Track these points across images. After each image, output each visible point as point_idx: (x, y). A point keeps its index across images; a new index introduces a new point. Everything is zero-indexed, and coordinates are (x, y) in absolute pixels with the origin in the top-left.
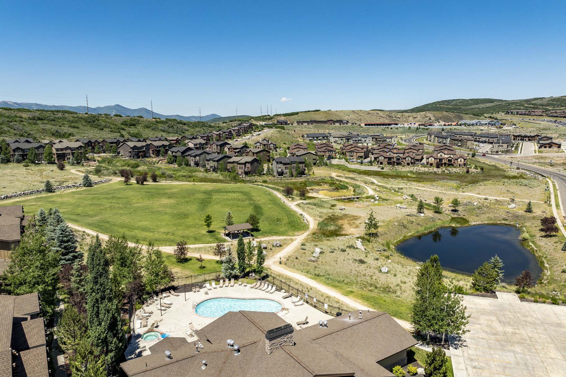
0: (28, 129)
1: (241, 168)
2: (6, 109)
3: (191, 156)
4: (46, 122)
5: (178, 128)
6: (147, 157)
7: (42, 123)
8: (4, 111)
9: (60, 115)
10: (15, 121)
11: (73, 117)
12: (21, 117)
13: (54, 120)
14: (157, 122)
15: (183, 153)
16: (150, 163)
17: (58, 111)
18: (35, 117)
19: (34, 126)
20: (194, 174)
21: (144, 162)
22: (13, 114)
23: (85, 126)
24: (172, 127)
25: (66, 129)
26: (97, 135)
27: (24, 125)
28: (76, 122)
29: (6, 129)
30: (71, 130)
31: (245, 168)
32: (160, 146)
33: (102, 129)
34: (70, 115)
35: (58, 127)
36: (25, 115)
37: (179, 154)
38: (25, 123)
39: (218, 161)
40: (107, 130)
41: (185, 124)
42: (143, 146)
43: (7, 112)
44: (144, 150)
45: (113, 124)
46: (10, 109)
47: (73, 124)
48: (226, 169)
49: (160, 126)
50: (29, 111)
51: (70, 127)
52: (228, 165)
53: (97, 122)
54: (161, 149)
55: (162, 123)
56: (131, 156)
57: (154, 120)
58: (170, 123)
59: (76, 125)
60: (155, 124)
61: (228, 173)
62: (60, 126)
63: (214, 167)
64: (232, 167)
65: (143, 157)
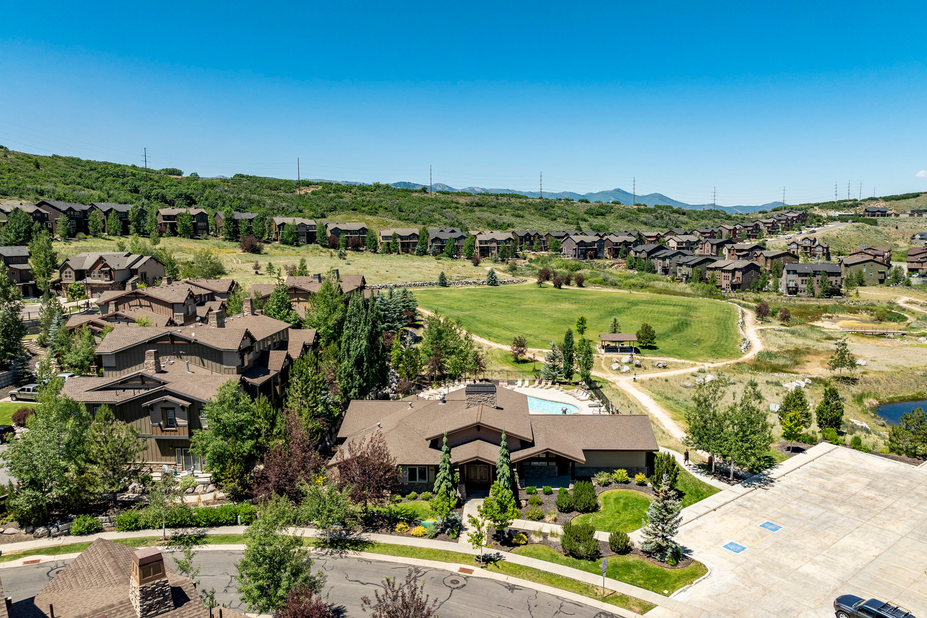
0: (461, 217)
1: (726, 278)
2: (443, 193)
3: (659, 258)
4: (485, 208)
5: (670, 219)
6: (599, 258)
7: (480, 211)
8: (441, 196)
9: (504, 200)
10: (450, 208)
11: (521, 203)
12: (457, 203)
13: (495, 207)
14: (640, 210)
15: (649, 254)
16: (599, 267)
17: (503, 195)
18: (473, 203)
19: (469, 214)
20: (651, 283)
21: (592, 265)
22: (449, 198)
23: (533, 214)
24: (662, 217)
25: (507, 218)
26: (545, 227)
27: (458, 213)
28: (523, 209)
29: (437, 216)
30: (513, 220)
31: (733, 279)
32: (621, 243)
33: (555, 219)
34: (518, 200)
35: (498, 215)
36: (462, 200)
37: (644, 255)
38: (460, 210)
39: (693, 266)
40: (560, 220)
41: (684, 214)
42: (595, 242)
43: (444, 196)
44: (596, 247)
45: (573, 213)
46: (448, 193)
47: (517, 212)
48: (702, 279)
49: (643, 217)
50: (469, 195)
51: (513, 215)
52: (708, 272)
53: (550, 210)
54: (622, 247)
55: (647, 212)
56: (575, 256)
57: (636, 207)
58: (660, 211)
59: (521, 213)
60: (636, 214)
61: (703, 284)
62: (501, 215)
63: (688, 276)
64: (713, 276)
65: (591, 258)
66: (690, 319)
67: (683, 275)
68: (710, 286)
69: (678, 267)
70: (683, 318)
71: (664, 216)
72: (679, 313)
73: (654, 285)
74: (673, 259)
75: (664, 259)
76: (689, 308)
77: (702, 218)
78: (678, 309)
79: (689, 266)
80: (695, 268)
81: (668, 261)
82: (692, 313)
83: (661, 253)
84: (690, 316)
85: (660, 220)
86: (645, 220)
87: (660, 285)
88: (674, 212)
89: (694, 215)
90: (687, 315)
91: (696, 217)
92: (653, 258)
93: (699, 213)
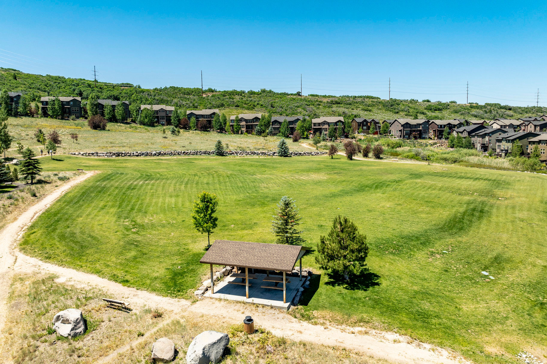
3: (478, 136)
4: (342, 105)
5: (497, 113)
6: (424, 138)
7: (337, 107)
9: (360, 100)
10: (313, 105)
11: (373, 102)
13: (350, 104)
14: (472, 107)
15: (470, 133)
17: (360, 97)
20: (466, 158)
21: (414, 144)
24: (491, 112)
28: (373, 106)
30: (361, 112)
32: (445, 126)
33: (397, 113)
34: (371, 100)
35: (350, 110)
36: (326, 100)
37: (465, 134)
38: (320, 106)
39: (513, 141)
40: (402, 113)
41: (510, 109)
42: (420, 124)
44: (421, 129)
45: (415, 109)
46: (317, 96)
47: (367, 107)
48: (522, 154)
49: (474, 112)
50: (334, 97)
52: (530, 146)
53: (396, 106)
54: (447, 129)
55: (478, 108)
56: (401, 136)
57: (469, 105)
58: (489, 107)
59: (370, 108)
60: (468, 109)
61: (523, 159)
62: (353, 109)
63: (507, 151)
64: (536, 149)
65: (416, 138)
66: (492, 201)
67: (502, 150)
68: (532, 160)
69: (497, 144)
70: (480, 199)
71: (493, 111)
72: (475, 191)
73: (468, 160)
74: (493, 136)
75: (483, 136)
76: (497, 183)
77: (527, 112)
78: (479, 185)
79: (508, 141)
80: (516, 144)
81: (487, 138)
82: (498, 192)
83: (482, 132)
84: (493, 196)
85: (488, 114)
86: (476, 113)
87: (474, 159)
88: (502, 108)
89: (519, 110)
90: (489, 194)
91: (521, 112)
92: (473, 136)
93: (523, 109)
